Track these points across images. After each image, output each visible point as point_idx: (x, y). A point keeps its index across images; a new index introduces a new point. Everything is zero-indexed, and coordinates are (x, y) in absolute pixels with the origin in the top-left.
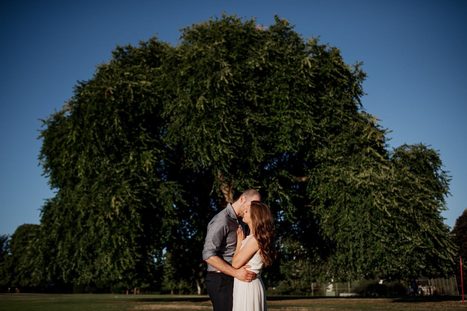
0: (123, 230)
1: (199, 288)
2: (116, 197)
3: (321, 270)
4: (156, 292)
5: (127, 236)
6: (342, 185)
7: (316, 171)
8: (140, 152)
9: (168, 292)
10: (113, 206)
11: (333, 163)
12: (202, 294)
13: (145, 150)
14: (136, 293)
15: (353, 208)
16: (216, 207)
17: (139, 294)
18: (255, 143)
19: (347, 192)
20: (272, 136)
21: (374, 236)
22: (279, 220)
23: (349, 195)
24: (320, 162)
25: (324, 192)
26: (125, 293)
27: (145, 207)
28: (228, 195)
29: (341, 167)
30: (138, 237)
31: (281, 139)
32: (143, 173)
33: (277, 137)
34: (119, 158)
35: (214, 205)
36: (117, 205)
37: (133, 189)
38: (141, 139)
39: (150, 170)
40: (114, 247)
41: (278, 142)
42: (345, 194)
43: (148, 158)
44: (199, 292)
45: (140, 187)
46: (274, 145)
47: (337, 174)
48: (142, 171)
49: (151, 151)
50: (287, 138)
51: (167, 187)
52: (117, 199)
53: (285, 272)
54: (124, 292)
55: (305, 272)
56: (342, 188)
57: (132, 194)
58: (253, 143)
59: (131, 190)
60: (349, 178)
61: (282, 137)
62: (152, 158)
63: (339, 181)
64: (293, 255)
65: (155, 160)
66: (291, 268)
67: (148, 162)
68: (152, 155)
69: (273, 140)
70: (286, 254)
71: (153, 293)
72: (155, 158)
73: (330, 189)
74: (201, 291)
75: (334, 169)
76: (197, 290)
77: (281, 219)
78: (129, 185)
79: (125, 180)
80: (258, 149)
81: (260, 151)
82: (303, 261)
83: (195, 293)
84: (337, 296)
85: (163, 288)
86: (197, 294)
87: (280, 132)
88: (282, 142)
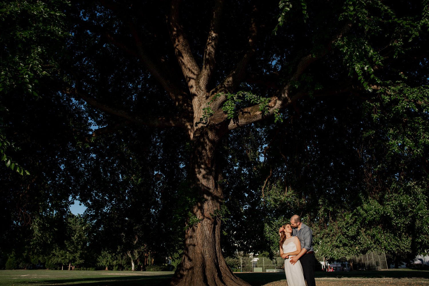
1: (133, 265)
4: (91, 269)
9: (102, 268)
12: (135, 270)
14: (71, 269)
26: (61, 269)
44: (133, 268)
54: (59, 268)
71: (88, 269)
74: (135, 267)
76: (131, 266)
83: (129, 269)
84: (264, 272)
85: (98, 264)
86: (131, 270)
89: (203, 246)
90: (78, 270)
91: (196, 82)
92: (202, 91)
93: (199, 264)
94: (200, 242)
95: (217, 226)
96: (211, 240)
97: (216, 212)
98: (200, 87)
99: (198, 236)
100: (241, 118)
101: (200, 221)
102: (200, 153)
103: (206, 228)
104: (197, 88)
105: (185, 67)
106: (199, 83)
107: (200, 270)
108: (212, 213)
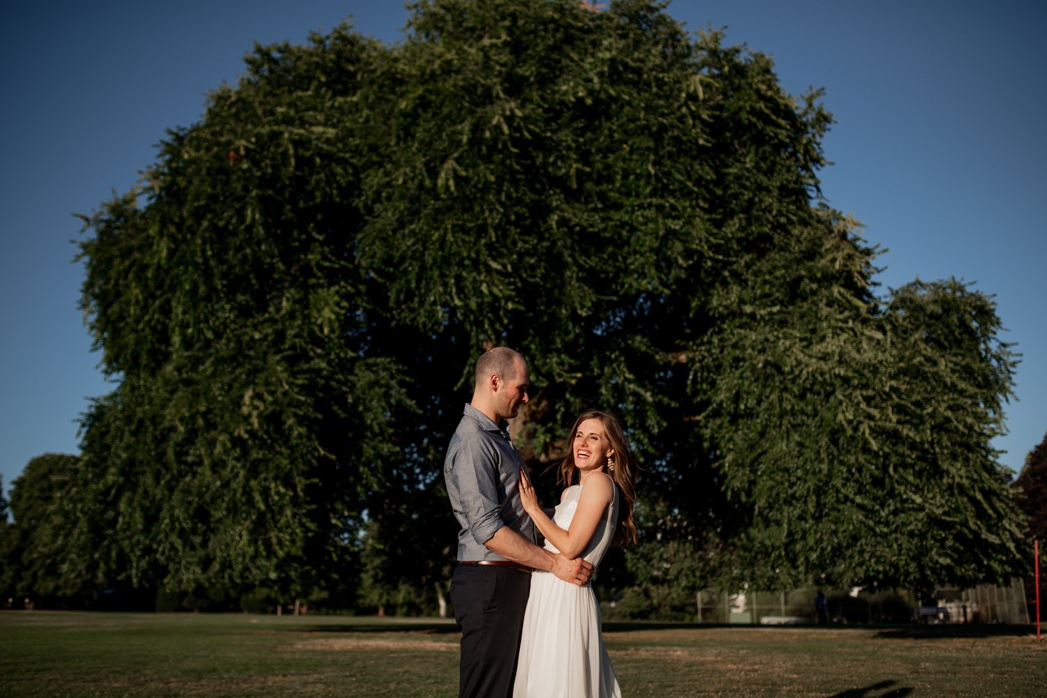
1: (442, 603)
2: (254, 390)
4: (345, 611)
6: (774, 375)
8: (306, 288)
9: (372, 611)
10: (245, 410)
11: (753, 321)
13: (321, 286)
14: (300, 613)
15: (797, 427)
17: (307, 614)
18: (572, 272)
20: (613, 256)
21: (838, 492)
24: (721, 317)
26: (275, 612)
27: (320, 416)
29: (769, 332)
31: (633, 263)
32: (317, 341)
33: (625, 259)
34: (259, 303)
36: (256, 408)
37: (294, 374)
38: (310, 260)
39: (332, 331)
40: (254, 507)
41: (626, 271)
42: (781, 396)
43: (327, 304)
44: (442, 611)
45: (310, 371)
46: (616, 276)
47: (760, 347)
48: (312, 333)
49: (334, 289)
50: (647, 262)
51: (372, 371)
52: (258, 396)
53: (638, 568)
54: (271, 608)
55: (682, 569)
57: (290, 384)
58: (568, 273)
59: (289, 377)
60: (790, 357)
61: (636, 260)
62: (338, 304)
63: (766, 364)
64: (656, 529)
65: (343, 308)
66: (652, 559)
67: (327, 313)
68: (336, 298)
69: (615, 266)
71: (338, 612)
72: (345, 304)
73: (743, 385)
74: (448, 609)
75: (752, 335)
76: (437, 606)
78: (284, 364)
79: (276, 353)
80: (579, 287)
81: (584, 291)
82: (679, 544)
83: (434, 613)
84: (755, 623)
85: (361, 601)
86: (438, 615)
87: (631, 248)
88: (636, 271)
100: (552, 453)
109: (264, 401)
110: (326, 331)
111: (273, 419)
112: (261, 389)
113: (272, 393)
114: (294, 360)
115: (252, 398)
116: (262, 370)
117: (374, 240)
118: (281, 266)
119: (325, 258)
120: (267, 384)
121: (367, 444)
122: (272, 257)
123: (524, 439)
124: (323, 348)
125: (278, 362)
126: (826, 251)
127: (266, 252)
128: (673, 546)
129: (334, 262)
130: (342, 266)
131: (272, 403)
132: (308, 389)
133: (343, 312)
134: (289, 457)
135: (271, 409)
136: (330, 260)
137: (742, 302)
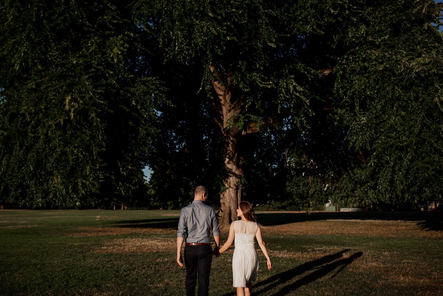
0: (82, 141)
2: (72, 96)
3: (335, 188)
5: (88, 149)
6: (390, 75)
7: (347, 59)
8: (105, 38)
10: (67, 107)
11: (373, 45)
13: (113, 36)
15: (404, 108)
16: (208, 115)
17: (127, 209)
18: (263, 20)
19: (396, 85)
20: (287, 10)
21: (431, 146)
22: (285, 129)
23: (399, 90)
24: (353, 45)
25: (361, 86)
27: (112, 111)
28: (224, 96)
29: (386, 52)
30: (102, 151)
31: (299, 15)
32: (110, 66)
33: (294, 12)
34: (77, 46)
35: (206, 112)
36: (73, 106)
37: (96, 87)
38: (105, 19)
39: (119, 61)
40: (69, 164)
41: (296, 21)
42: (393, 89)
43: (116, 45)
45: (107, 85)
46: (289, 23)
47: (380, 60)
48: (106, 61)
49: (120, 37)
50: (309, 14)
51: (145, 85)
52: (74, 100)
53: (293, 191)
55: (316, 191)
56: (390, 79)
57: (94, 93)
58: (260, 21)
59: (93, 88)
60: (400, 65)
61: (302, 13)
62: (122, 45)
63: (386, 69)
64: (302, 170)
65: (126, 48)
66: (299, 186)
67: (116, 50)
68: (122, 42)
69: (288, 17)
70: (293, 169)
72: (126, 45)
73: (369, 82)
75: (376, 53)
77: (287, 127)
78: (91, 80)
79: (86, 74)
80: (267, 29)
81: (270, 32)
82: (314, 178)
84: (338, 211)
87: (299, 5)
88: (302, 20)
89: (230, 203)
90: (131, 209)
91: (224, 97)
92: (228, 103)
93: (227, 212)
94: (228, 200)
95: (239, 191)
96: (235, 199)
97: (237, 183)
98: (226, 101)
99: (227, 197)
100: (248, 130)
101: (227, 188)
102: (226, 149)
103: (231, 192)
104: (224, 101)
105: (216, 87)
106: (225, 98)
107: (228, 216)
108: (235, 183)
109: (78, 103)
110: (116, 61)
111: (83, 113)
112: (76, 95)
113: (83, 98)
114: (96, 79)
115: (70, 101)
116: (76, 84)
117: (142, 4)
118: (88, 23)
119: (114, 18)
120: (80, 92)
121: (142, 127)
122: (82, 19)
123: (232, 123)
124: (114, 71)
125: (87, 79)
126: (416, 3)
127: (78, 15)
128: (310, 179)
129: (120, 20)
130: (124, 22)
131: (82, 104)
132: (105, 96)
133: (125, 50)
134: (90, 135)
135: (82, 107)
136: (117, 19)
137: (367, 34)
